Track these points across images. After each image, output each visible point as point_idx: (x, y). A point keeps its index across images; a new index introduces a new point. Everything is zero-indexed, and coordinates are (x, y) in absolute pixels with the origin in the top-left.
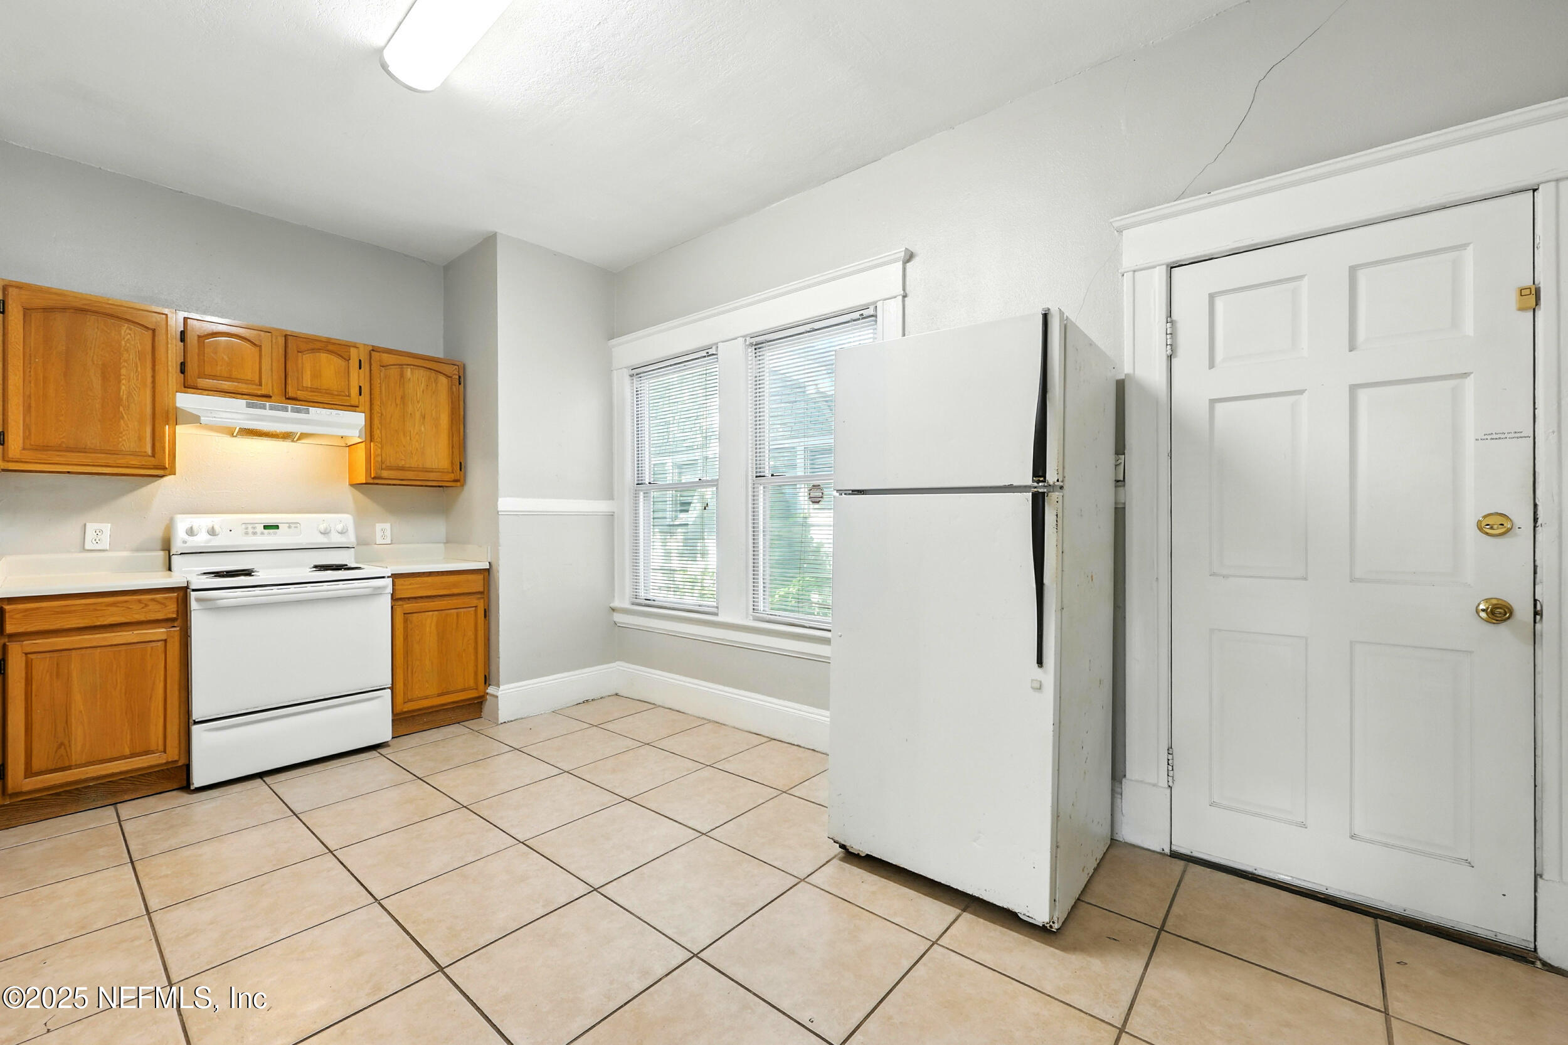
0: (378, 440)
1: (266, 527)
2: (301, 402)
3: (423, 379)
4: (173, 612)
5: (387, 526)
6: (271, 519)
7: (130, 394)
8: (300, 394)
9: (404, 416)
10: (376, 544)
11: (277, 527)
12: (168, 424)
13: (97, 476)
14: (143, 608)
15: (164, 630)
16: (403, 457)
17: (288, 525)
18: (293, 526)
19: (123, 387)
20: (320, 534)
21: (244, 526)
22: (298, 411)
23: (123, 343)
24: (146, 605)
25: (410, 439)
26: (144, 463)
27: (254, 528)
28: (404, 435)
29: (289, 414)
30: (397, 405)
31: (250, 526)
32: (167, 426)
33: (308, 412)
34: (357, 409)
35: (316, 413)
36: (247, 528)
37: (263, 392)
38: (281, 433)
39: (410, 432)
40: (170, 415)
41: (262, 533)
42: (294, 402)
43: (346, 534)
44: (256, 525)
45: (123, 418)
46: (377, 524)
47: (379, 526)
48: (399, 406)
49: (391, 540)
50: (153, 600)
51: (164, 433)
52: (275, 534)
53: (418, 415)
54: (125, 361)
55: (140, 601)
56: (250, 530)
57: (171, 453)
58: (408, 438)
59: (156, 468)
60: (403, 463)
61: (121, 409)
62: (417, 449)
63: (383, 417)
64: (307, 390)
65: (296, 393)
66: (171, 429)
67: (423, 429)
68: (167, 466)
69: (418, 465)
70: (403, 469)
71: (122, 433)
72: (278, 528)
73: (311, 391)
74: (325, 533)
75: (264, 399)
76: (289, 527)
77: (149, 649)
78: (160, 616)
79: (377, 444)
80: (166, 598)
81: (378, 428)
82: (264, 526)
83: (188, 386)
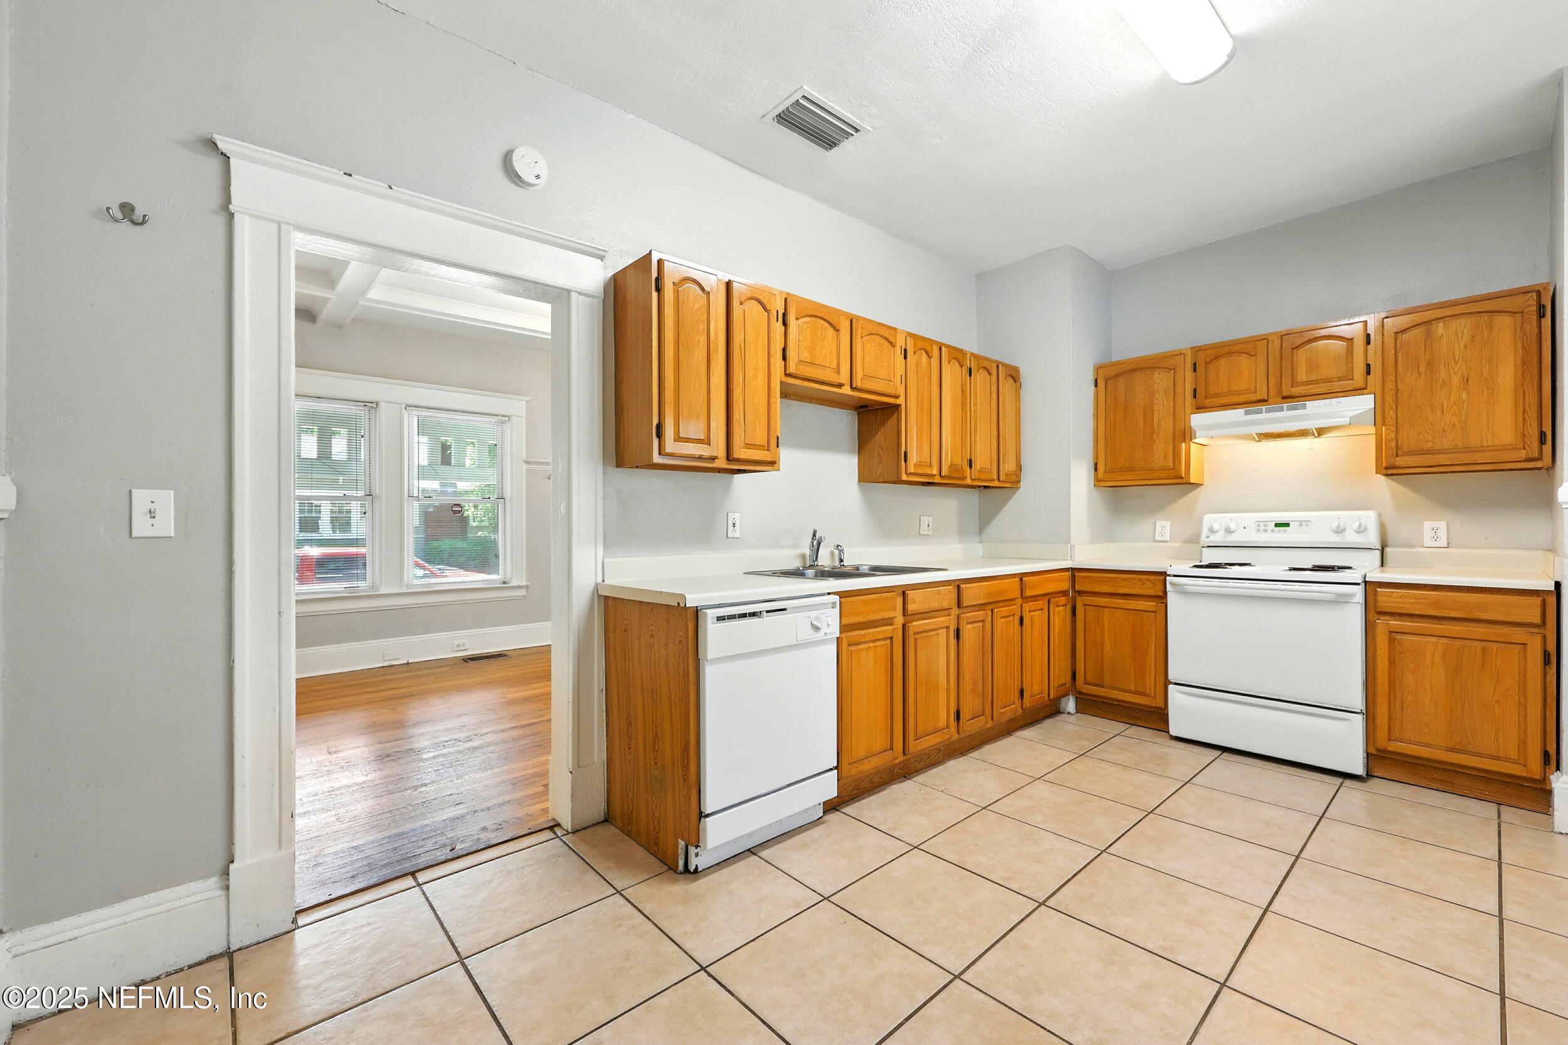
0: (1390, 423)
1: (1277, 525)
2: (1298, 399)
3: (1466, 330)
4: (1160, 591)
5: (1442, 525)
6: (1282, 517)
7: (1159, 423)
8: (1295, 391)
9: (1431, 386)
10: (1423, 546)
11: (1287, 525)
12: (1184, 441)
13: (1163, 486)
14: (1142, 585)
15: (1154, 604)
16: (1431, 438)
17: (1298, 523)
18: (1304, 524)
19: (1155, 419)
20: (1332, 532)
21: (1257, 523)
22: (1295, 408)
23: (1155, 385)
24: (1144, 583)
25: (1443, 412)
26: (1168, 475)
27: (1266, 526)
28: (1432, 410)
29: (1286, 413)
30: (1420, 374)
31: (1262, 524)
32: (1184, 444)
33: (1304, 407)
34: (1365, 391)
35: (1312, 406)
36: (1259, 526)
37: (1259, 397)
38: (1298, 431)
39: (1443, 404)
40: (1186, 434)
41: (1273, 531)
42: (1290, 400)
43: (1365, 533)
44: (1268, 523)
45: (1155, 442)
46: (1425, 522)
47: (1428, 525)
48: (1423, 375)
49: (1448, 543)
50: (1148, 580)
51: (1180, 450)
52: (1285, 531)
53: (1456, 379)
54: (1157, 399)
55: (1140, 580)
56: (1262, 528)
57: (1187, 465)
58: (1439, 412)
59: (1176, 477)
60: (1430, 445)
61: (1154, 435)
62: (1454, 424)
63: (1399, 393)
64: (1302, 385)
65: (1290, 391)
66: (1187, 445)
67: (1464, 396)
68: (1183, 476)
69: (1456, 445)
70: (1429, 452)
71: (1154, 453)
72: (1289, 526)
73: (1307, 385)
74: (1339, 531)
75: (1261, 404)
76: (1301, 525)
77: (1145, 616)
78: (1152, 593)
79: (1389, 427)
80: (1156, 580)
81: (1391, 408)
82: (1276, 524)
83: (1200, 408)
